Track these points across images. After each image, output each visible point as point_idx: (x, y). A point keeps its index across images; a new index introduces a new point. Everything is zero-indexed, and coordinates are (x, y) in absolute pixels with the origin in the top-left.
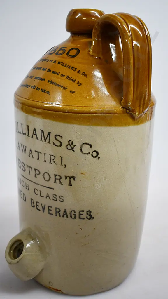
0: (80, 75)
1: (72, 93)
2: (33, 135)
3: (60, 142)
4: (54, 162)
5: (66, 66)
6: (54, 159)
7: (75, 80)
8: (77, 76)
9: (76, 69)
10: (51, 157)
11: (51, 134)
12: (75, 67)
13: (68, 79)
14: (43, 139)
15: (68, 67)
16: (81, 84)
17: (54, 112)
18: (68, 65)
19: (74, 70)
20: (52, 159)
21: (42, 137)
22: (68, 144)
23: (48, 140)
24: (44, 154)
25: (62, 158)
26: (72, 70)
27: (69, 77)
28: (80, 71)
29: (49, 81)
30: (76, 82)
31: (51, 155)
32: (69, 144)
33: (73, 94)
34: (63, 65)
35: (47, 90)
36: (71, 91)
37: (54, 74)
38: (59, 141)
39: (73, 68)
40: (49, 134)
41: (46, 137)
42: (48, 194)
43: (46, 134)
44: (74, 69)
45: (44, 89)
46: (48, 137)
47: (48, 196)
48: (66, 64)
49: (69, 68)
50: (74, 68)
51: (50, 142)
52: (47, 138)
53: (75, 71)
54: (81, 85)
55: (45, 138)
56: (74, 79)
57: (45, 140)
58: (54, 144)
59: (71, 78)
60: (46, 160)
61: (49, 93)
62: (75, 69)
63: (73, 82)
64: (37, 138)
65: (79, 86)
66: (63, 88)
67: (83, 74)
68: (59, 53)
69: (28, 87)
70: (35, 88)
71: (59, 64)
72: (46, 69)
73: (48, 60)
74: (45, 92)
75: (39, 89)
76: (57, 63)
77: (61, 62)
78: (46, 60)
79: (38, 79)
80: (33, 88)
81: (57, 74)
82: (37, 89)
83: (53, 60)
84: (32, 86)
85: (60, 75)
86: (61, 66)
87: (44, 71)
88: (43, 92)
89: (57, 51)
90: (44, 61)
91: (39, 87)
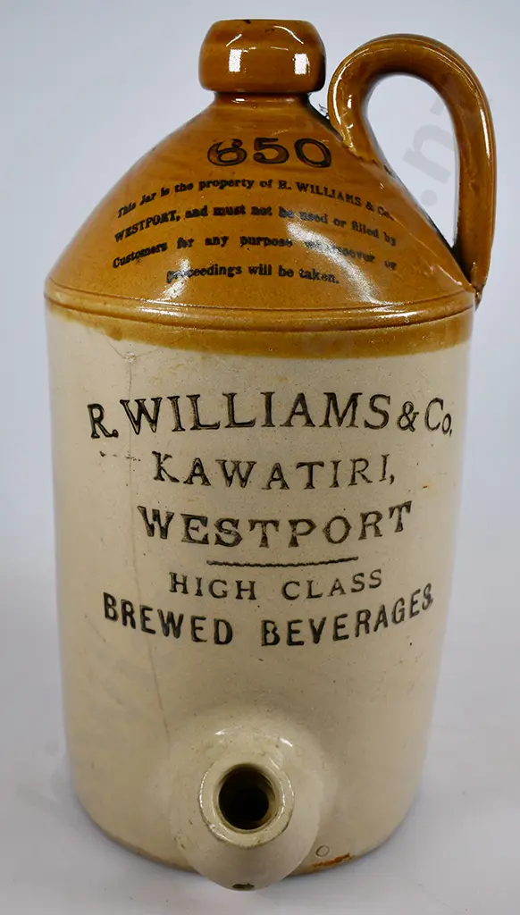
2: (291, 417)
3: (384, 415)
4: (364, 477)
5: (329, 193)
6: (363, 470)
7: (376, 231)
8: (374, 219)
10: (354, 466)
11: (360, 399)
12: (354, 195)
13: (361, 232)
14: (333, 418)
16: (394, 240)
17: (374, 330)
18: (334, 190)
19: (357, 204)
20: (359, 472)
21: (327, 416)
22: (401, 413)
23: (348, 419)
24: (334, 462)
25: (385, 457)
26: (353, 203)
27: (358, 225)
29: (309, 245)
30: (381, 236)
31: (355, 462)
32: (405, 414)
34: (318, 193)
35: (321, 270)
36: (386, 263)
37: (311, 220)
38: (381, 412)
39: (349, 197)
40: (354, 399)
41: (341, 408)
42: (337, 580)
43: (342, 403)
44: (354, 199)
45: (311, 271)
46: (351, 409)
47: (337, 586)
48: (326, 189)
49: (343, 200)
50: (352, 196)
51: (356, 423)
52: (344, 414)
53: (360, 205)
54: (397, 244)
55: (340, 415)
56: (373, 229)
57: (340, 421)
58: (367, 425)
59: (364, 226)
60: (338, 479)
61: (336, 280)
62: (356, 199)
63: (375, 236)
64: (309, 422)
66: (364, 258)
67: (381, 211)
68: (268, 157)
69: (231, 275)
70: (270, 274)
71: (305, 191)
72: (269, 208)
73: (244, 181)
74: (318, 279)
75: (290, 273)
76: (295, 189)
77: (307, 185)
78: (238, 181)
79: (262, 243)
80: (260, 274)
81: (321, 219)
82: (280, 275)
83: (270, 181)
84: (250, 268)
85: (331, 223)
86: (312, 195)
87: (268, 216)
88: (314, 279)
89: (251, 152)
90: (230, 186)
91: (286, 267)
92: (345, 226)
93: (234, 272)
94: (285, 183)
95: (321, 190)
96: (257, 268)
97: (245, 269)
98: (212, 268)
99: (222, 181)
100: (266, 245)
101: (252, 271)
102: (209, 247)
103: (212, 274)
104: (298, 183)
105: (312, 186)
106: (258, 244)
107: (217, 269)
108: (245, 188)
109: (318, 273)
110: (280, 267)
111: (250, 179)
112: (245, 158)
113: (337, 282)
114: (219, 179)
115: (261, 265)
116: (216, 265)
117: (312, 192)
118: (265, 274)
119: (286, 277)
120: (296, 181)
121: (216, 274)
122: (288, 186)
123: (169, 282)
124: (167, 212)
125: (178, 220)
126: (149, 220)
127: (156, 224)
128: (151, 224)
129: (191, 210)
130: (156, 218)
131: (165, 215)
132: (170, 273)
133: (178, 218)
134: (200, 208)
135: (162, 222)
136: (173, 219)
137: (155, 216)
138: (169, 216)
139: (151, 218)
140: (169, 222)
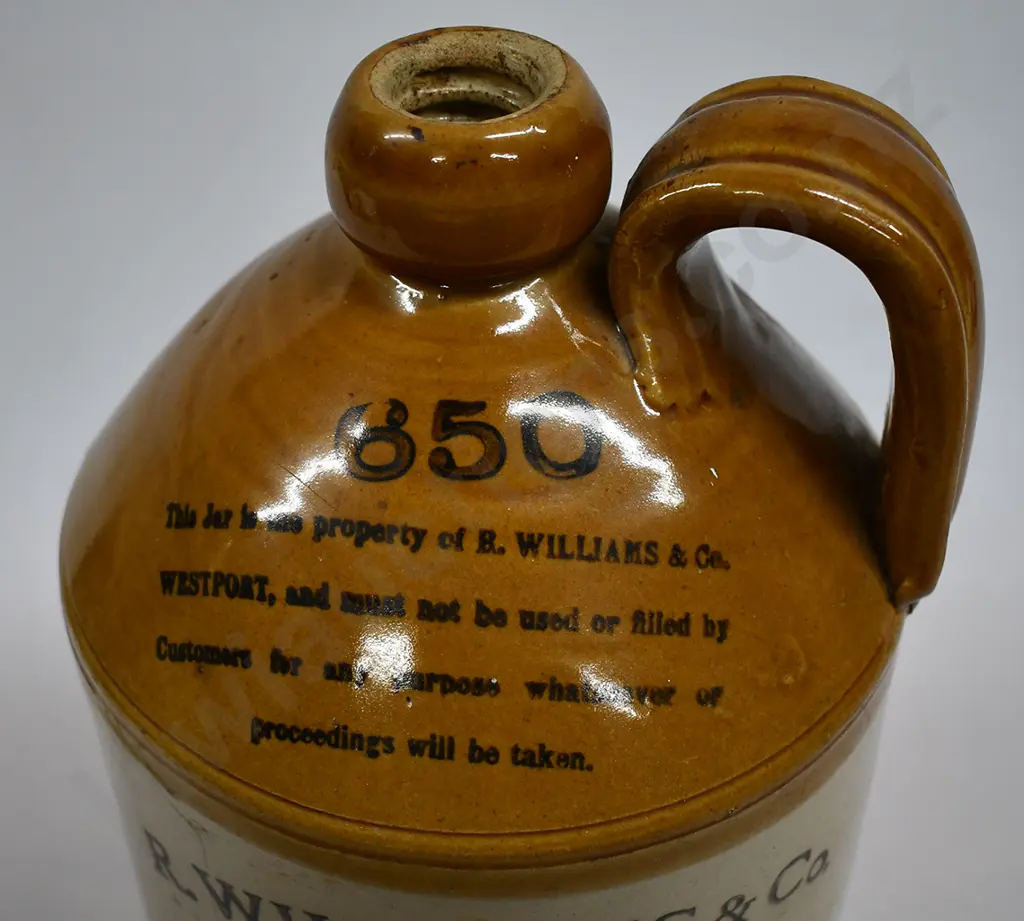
0: (692, 571)
1: (714, 704)
5: (588, 549)
7: (686, 619)
8: (684, 588)
9: (651, 546)
12: (645, 540)
13: (651, 632)
15: (603, 556)
16: (724, 625)
18: (598, 541)
19: (648, 562)
26: (638, 562)
27: (647, 617)
28: (676, 548)
29: (535, 689)
30: (697, 627)
33: (719, 710)
34: (564, 555)
35: (556, 746)
36: (699, 696)
37: (543, 628)
39: (632, 548)
44: (643, 552)
45: (536, 749)
48: (581, 540)
49: (617, 560)
50: (638, 544)
53: (656, 561)
54: (729, 634)
56: (678, 616)
59: (660, 615)
61: (587, 763)
62: (648, 549)
63: (681, 633)
65: (720, 640)
66: (652, 699)
67: (703, 558)
68: (460, 462)
69: (374, 754)
70: (451, 757)
71: (536, 554)
72: (455, 605)
73: (406, 529)
74: (550, 765)
75: (490, 756)
76: (513, 552)
77: (541, 536)
78: (393, 529)
79: (437, 687)
80: (432, 755)
81: (565, 623)
82: (472, 759)
83: (461, 532)
84: (410, 742)
85: (586, 629)
86: (551, 562)
87: (450, 624)
88: (541, 765)
89: (426, 445)
90: (377, 540)
91: (484, 742)
92: (617, 629)
93: (380, 747)
94: (493, 535)
95: (571, 547)
96: (426, 743)
97: (400, 744)
98: (336, 732)
99: (362, 524)
100: (444, 691)
101: (415, 748)
102: (332, 683)
103: (335, 746)
104: (520, 536)
105: (551, 538)
106: (430, 689)
107: (345, 736)
108: (407, 548)
109: (551, 753)
110: (473, 741)
111: (419, 525)
112: (411, 462)
113: (590, 768)
114: (355, 517)
115: (433, 736)
116: (345, 728)
117: (551, 555)
118: (441, 757)
119: (484, 764)
120: (518, 529)
121: (345, 747)
122: (498, 544)
123: (255, 741)
124: (252, 575)
125: (271, 604)
126: (219, 579)
127: (231, 595)
128: (222, 590)
129: (297, 586)
130: (232, 580)
131: (247, 580)
132: (257, 721)
133: (272, 600)
134: (315, 587)
135: (243, 596)
136: (261, 598)
137: (230, 575)
138: (256, 588)
139: (222, 575)
140: (256, 603)
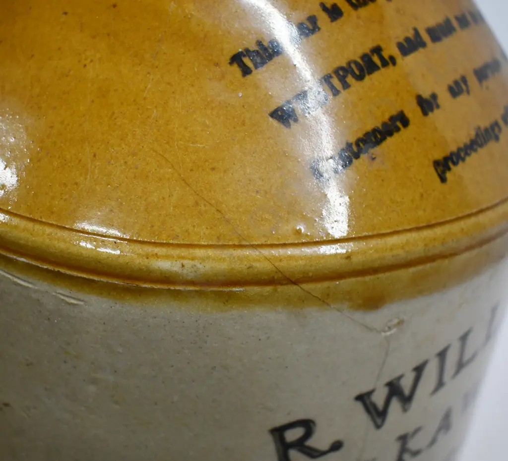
69: (497, 138)
93: (496, 131)
98: (477, 135)
116: (479, 128)
123: (443, 180)
124: (368, 51)
125: (394, 63)
126: (341, 73)
127: (360, 78)
128: (350, 79)
129: (401, 40)
130: (353, 66)
131: (366, 57)
132: (436, 164)
133: (393, 60)
134: (410, 34)
135: (370, 72)
136: (385, 64)
137: (349, 63)
138: (376, 59)
139: (342, 68)
140: (383, 70)
